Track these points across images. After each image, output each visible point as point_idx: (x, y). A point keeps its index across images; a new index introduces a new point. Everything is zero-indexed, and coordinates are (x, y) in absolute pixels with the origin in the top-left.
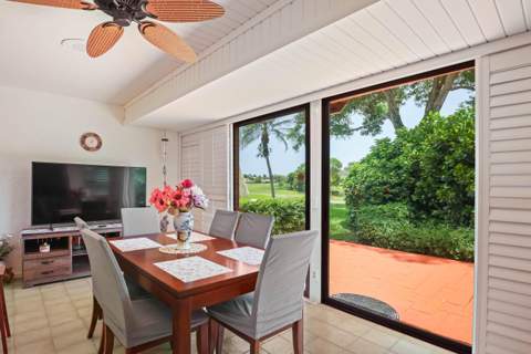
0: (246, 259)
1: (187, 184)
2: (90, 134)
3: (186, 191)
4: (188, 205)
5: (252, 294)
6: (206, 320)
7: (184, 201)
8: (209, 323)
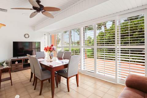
0: (66, 62)
1: (52, 46)
2: (26, 34)
3: (52, 47)
4: (52, 50)
5: (67, 68)
6: (57, 75)
7: (52, 49)
8: (58, 75)
